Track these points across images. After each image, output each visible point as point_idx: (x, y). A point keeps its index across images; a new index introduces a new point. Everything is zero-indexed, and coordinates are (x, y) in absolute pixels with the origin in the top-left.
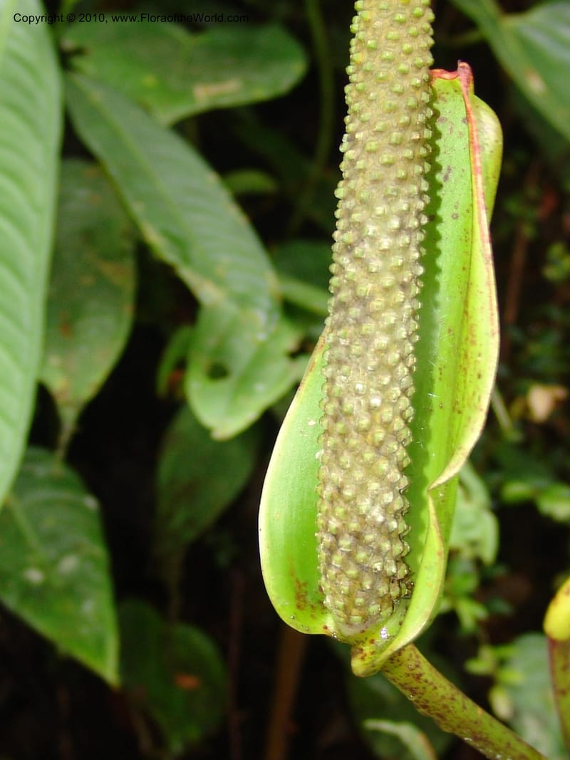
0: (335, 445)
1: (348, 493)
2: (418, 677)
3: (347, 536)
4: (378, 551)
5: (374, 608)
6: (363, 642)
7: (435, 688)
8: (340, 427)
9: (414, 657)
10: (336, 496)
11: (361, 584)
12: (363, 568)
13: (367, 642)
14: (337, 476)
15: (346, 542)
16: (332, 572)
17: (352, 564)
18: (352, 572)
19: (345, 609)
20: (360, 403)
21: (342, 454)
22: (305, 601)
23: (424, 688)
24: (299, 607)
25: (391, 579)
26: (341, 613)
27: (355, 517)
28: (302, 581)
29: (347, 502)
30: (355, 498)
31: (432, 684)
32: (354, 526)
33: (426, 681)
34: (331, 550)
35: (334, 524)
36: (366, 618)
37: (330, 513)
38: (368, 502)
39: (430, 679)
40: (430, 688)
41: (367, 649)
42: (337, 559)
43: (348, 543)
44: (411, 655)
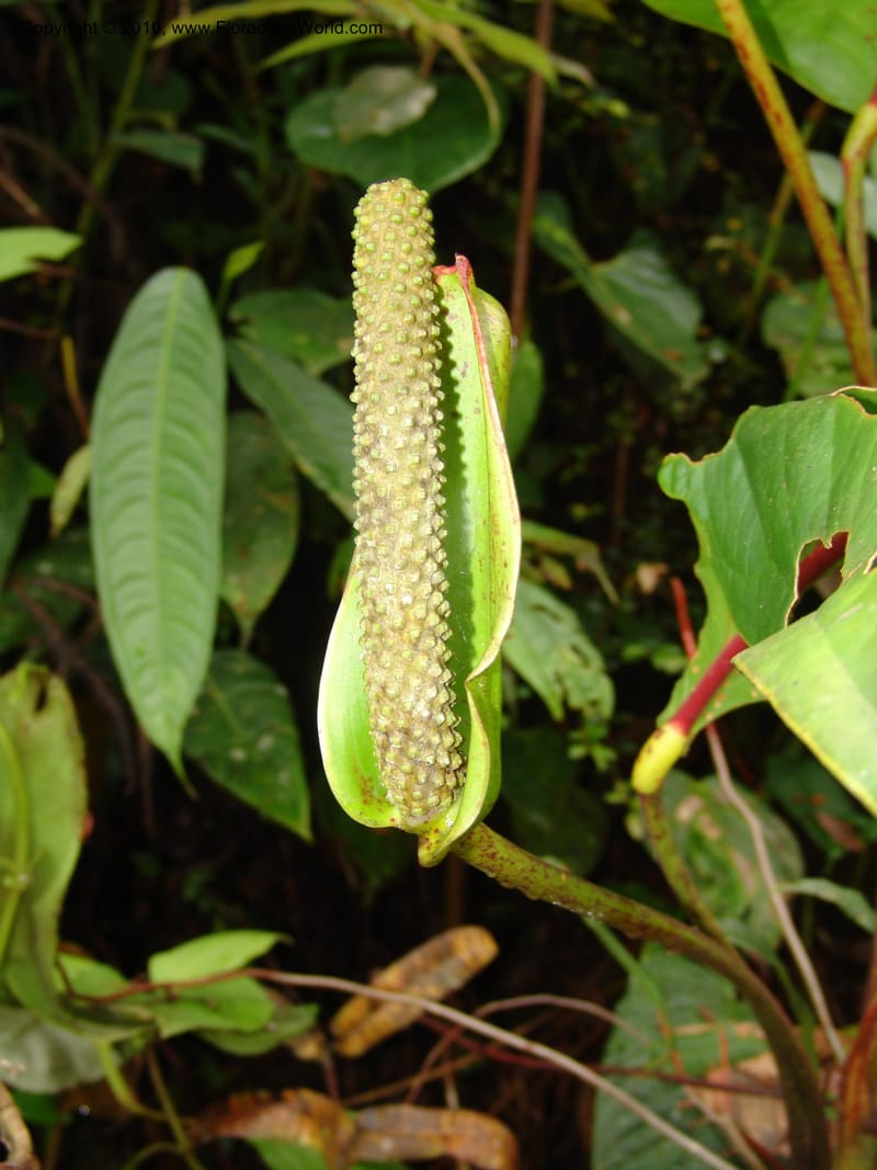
0: (374, 646)
1: (391, 692)
2: (493, 856)
3: (396, 733)
4: (429, 745)
5: (432, 800)
6: (428, 832)
7: (513, 863)
8: (376, 628)
9: (486, 838)
10: (381, 695)
11: (416, 778)
12: (416, 762)
13: (432, 832)
14: (380, 676)
15: (396, 739)
16: (388, 768)
17: (405, 760)
18: (407, 767)
19: (405, 802)
20: (392, 602)
21: (382, 654)
22: (371, 796)
23: (501, 865)
24: (365, 802)
25: (446, 770)
26: (403, 807)
27: (402, 714)
28: (366, 777)
29: (392, 700)
30: (398, 696)
31: (508, 860)
32: (401, 723)
33: (502, 859)
34: (385, 747)
35: (383, 723)
36: (426, 810)
37: (378, 712)
38: (412, 697)
39: (506, 856)
40: (507, 865)
41: (433, 838)
42: (390, 756)
43: (398, 740)
44: (482, 838)
